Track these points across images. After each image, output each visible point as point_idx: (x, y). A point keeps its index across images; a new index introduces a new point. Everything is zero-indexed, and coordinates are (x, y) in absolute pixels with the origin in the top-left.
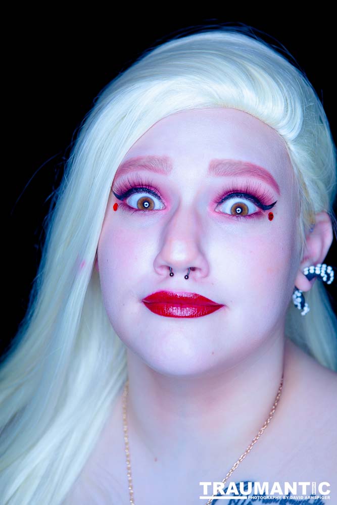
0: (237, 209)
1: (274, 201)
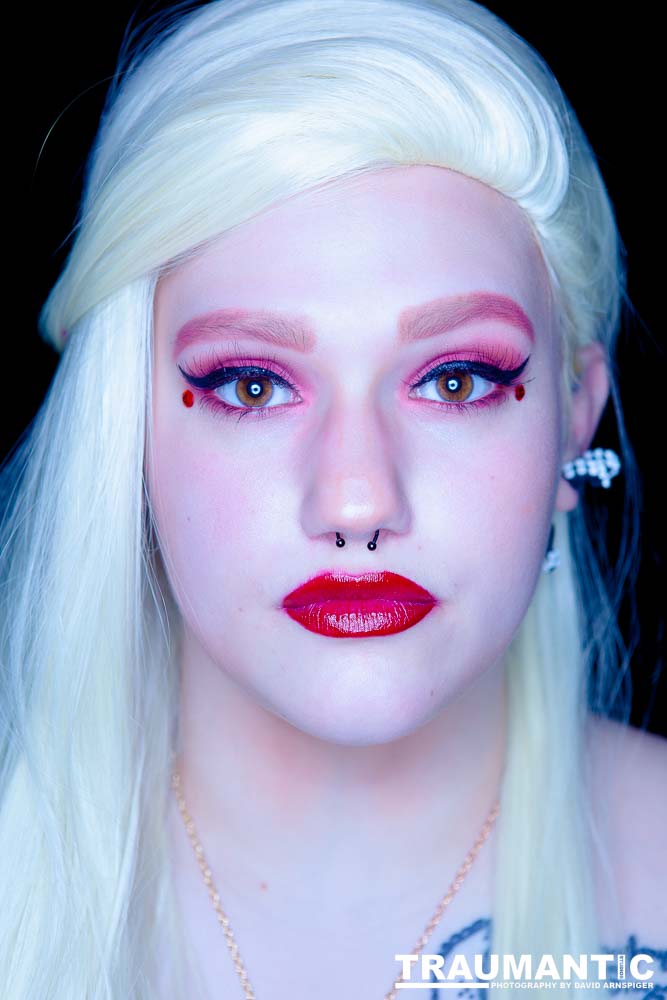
1: (526, 357)
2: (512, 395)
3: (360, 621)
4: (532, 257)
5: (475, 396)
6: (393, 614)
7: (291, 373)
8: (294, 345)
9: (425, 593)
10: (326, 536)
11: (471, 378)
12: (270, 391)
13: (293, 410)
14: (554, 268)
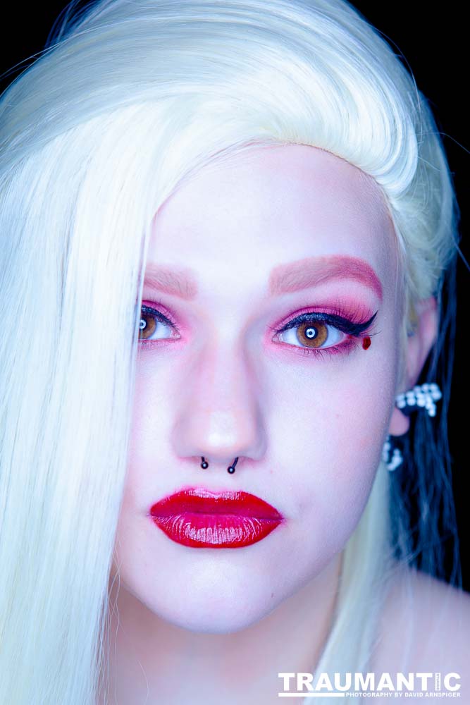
0: (308, 331)
1: (374, 314)
2: (360, 345)
3: (215, 534)
4: (385, 228)
5: (329, 344)
6: (244, 530)
7: (174, 314)
8: (179, 293)
9: (275, 511)
10: (192, 459)
11: (326, 328)
12: (154, 326)
13: (172, 345)
14: (402, 235)
